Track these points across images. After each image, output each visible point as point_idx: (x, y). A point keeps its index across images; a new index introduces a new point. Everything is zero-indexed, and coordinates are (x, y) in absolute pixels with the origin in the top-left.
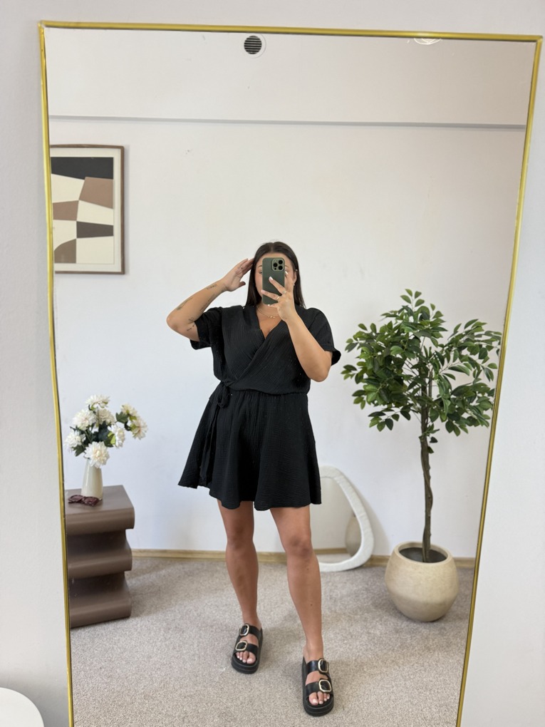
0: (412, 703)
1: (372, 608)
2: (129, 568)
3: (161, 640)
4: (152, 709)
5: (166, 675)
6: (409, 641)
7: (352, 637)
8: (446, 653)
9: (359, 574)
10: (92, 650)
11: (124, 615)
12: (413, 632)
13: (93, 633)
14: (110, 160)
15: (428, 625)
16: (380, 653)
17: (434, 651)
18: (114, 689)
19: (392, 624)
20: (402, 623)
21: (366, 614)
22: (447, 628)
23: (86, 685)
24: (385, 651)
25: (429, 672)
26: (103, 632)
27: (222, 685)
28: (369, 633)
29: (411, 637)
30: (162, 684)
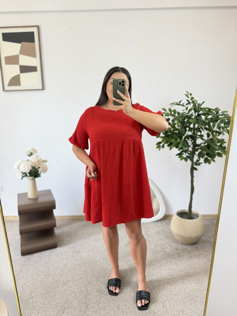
0: (183, 283)
1: (166, 239)
2: (55, 226)
3: (71, 257)
4: (67, 289)
5: (73, 273)
6: (182, 254)
7: (156, 253)
8: (198, 259)
9: (159, 224)
10: (40, 263)
11: (54, 246)
12: (184, 250)
13: (41, 255)
14: (32, 33)
15: (190, 246)
16: (169, 260)
17: (193, 258)
18: (50, 280)
19: (174, 246)
20: (179, 245)
21: (162, 242)
22: (199, 247)
23: (37, 280)
24: (171, 259)
25: (191, 268)
26: (45, 254)
27: (98, 277)
28: (164, 251)
29: (183, 252)
30: (72, 278)
